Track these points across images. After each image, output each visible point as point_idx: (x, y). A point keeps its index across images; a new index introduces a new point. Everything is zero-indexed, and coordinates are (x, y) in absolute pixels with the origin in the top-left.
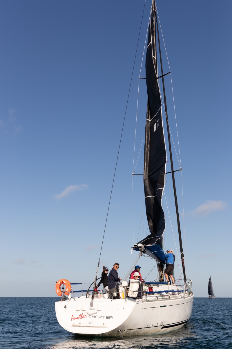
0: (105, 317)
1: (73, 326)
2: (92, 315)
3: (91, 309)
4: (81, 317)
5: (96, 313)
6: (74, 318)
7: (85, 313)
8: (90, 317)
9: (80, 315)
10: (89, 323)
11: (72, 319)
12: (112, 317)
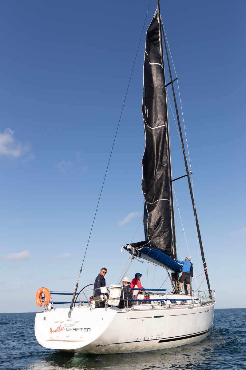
0: (83, 330)
1: (50, 340)
2: (70, 327)
3: (69, 320)
4: (59, 330)
5: (74, 325)
6: (52, 331)
7: (63, 326)
8: (68, 329)
9: (58, 328)
10: (67, 337)
11: (50, 332)
12: (90, 329)
